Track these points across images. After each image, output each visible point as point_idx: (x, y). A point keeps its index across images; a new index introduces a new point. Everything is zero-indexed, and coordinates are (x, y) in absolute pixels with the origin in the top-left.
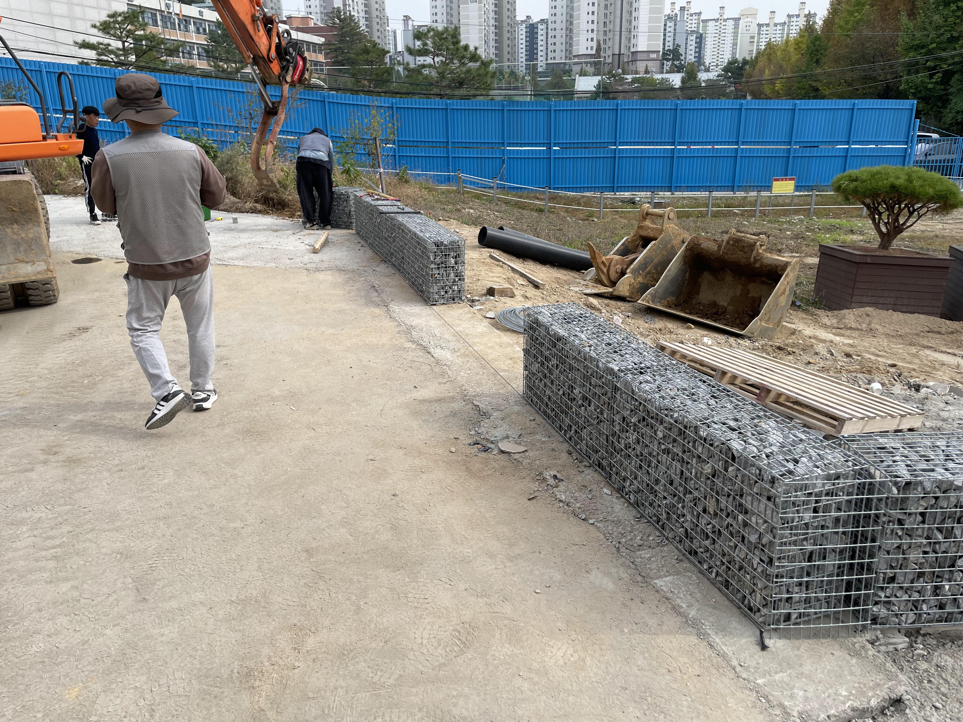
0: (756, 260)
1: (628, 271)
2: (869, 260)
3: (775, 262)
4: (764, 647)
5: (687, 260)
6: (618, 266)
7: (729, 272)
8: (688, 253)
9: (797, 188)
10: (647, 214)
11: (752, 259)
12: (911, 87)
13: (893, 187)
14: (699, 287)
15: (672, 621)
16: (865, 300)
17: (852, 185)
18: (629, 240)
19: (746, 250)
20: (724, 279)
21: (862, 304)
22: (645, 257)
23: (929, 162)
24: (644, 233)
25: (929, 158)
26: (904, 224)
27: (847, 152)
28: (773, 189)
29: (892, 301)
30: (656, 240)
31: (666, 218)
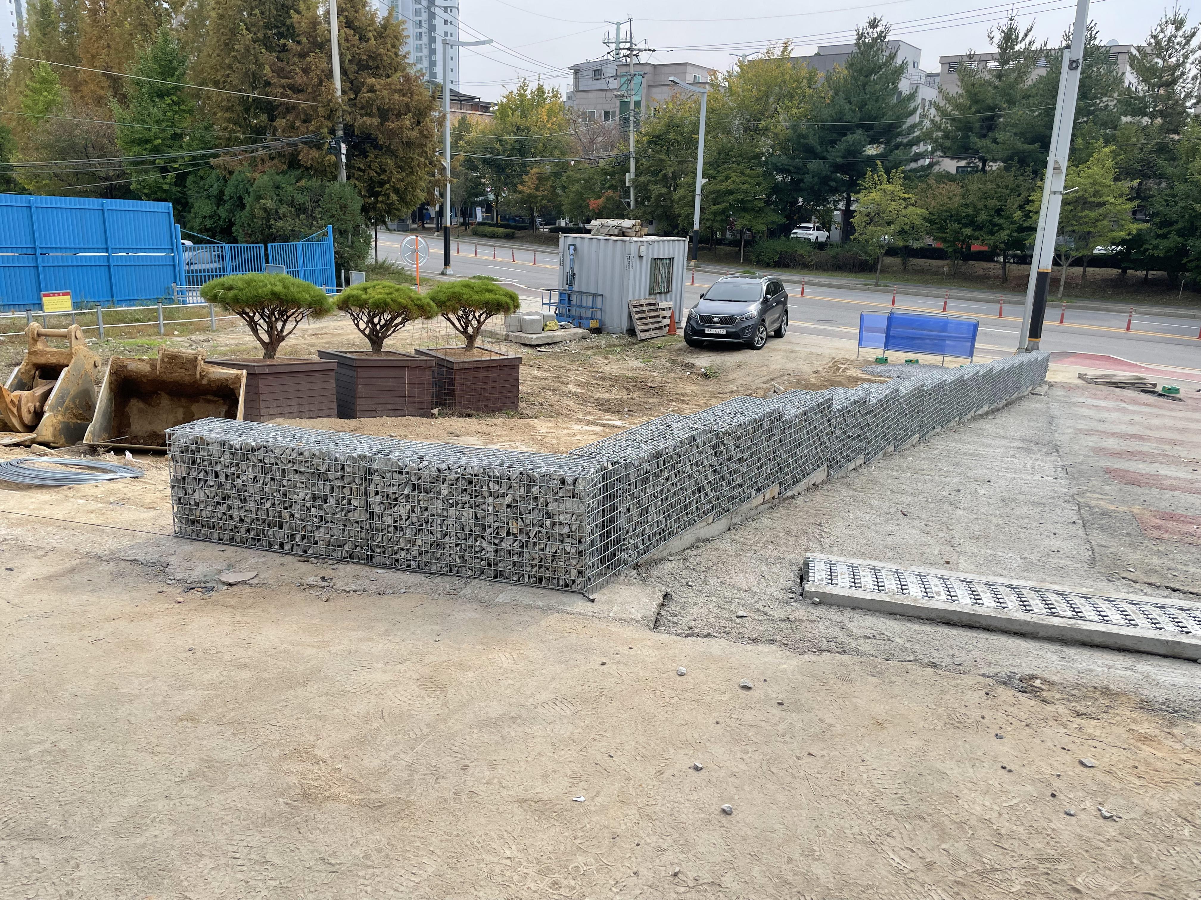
0: (202, 377)
1: (46, 408)
3: (224, 376)
4: (593, 601)
5: (113, 386)
6: (30, 404)
7: (163, 394)
8: (113, 378)
10: (39, 335)
11: (198, 376)
12: (144, 187)
14: (128, 418)
16: (272, 411)
17: (231, 294)
18: (23, 371)
19: (188, 366)
20: (158, 404)
21: (271, 417)
22: (61, 389)
24: (42, 360)
27: (108, 261)
28: (45, 307)
29: (296, 408)
30: (67, 366)
31: (73, 338)
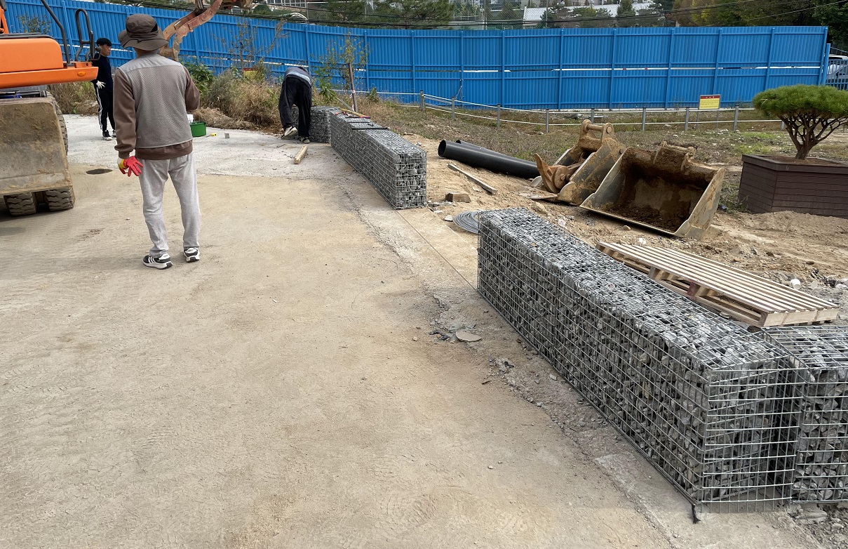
0: (685, 169)
1: (571, 179)
2: (787, 169)
3: (703, 171)
4: (695, 520)
5: (623, 168)
6: (562, 175)
7: (661, 179)
8: (624, 163)
9: (722, 104)
10: (588, 128)
11: (682, 168)
12: (823, 15)
13: (808, 103)
14: (635, 193)
15: (612, 495)
16: (784, 204)
17: (771, 102)
18: (572, 151)
19: (676, 160)
20: (656, 186)
21: (782, 208)
22: (586, 166)
23: (840, 80)
24: (585, 146)
25: (840, 77)
26: (818, 136)
27: (766, 73)
28: (701, 106)
29: (809, 205)
30: (596, 151)
31: (604, 132)
